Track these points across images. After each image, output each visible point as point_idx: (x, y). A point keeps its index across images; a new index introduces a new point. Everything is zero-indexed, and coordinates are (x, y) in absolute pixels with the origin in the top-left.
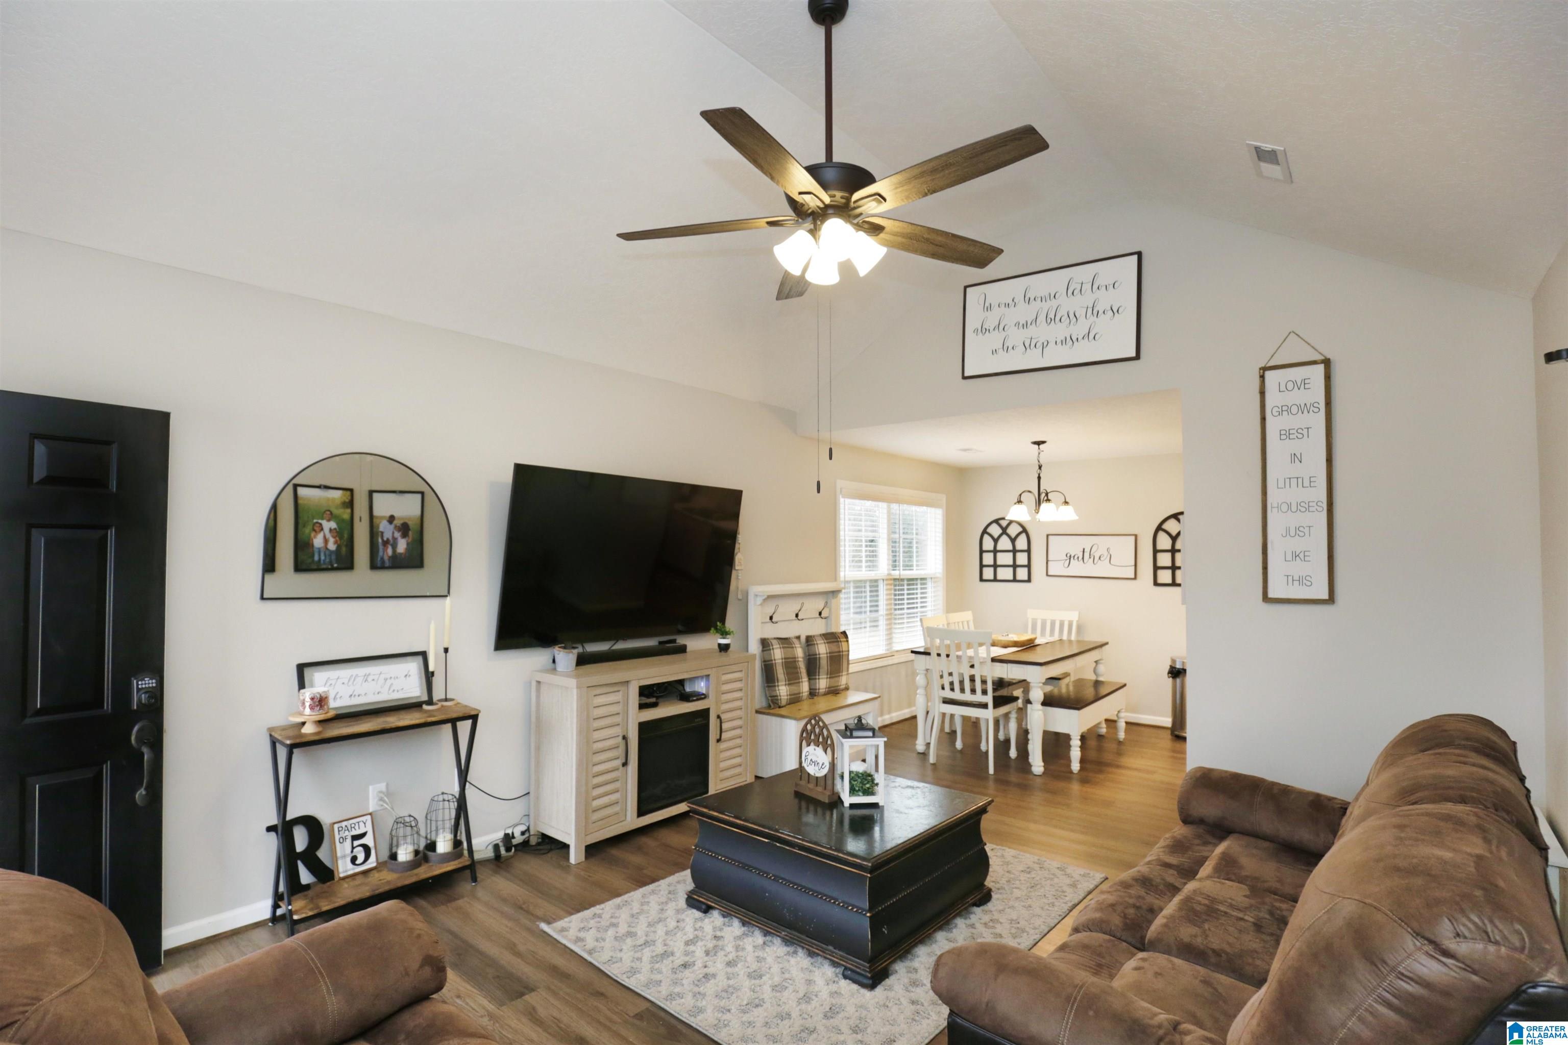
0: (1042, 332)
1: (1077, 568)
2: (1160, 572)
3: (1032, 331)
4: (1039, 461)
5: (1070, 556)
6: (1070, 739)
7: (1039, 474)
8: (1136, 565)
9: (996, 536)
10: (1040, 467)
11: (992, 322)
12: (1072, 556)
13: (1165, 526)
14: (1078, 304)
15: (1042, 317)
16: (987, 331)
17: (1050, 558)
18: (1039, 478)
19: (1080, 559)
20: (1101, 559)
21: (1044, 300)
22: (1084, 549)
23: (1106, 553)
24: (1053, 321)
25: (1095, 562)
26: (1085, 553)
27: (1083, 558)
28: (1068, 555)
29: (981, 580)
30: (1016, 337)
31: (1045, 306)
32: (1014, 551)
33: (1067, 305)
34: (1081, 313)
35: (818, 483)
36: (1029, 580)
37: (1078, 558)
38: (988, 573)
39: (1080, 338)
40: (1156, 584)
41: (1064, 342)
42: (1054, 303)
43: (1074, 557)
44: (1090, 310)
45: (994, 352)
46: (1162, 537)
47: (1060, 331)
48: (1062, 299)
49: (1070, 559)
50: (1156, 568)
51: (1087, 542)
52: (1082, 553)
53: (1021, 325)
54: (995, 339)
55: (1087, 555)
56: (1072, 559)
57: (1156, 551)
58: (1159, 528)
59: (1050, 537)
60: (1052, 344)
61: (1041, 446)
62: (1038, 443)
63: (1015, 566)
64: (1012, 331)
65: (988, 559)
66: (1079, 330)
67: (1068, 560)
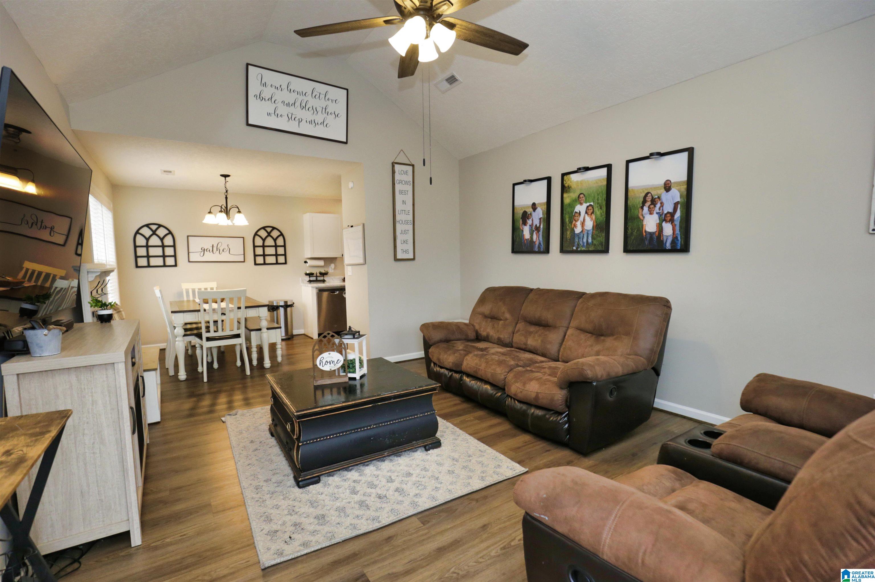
0: (299, 113)
1: (209, 256)
2: (257, 258)
3: (292, 109)
4: (226, 188)
5: (204, 249)
6: (276, 345)
7: (226, 196)
8: (244, 254)
9: (147, 236)
10: (227, 192)
11: (266, 94)
12: (206, 249)
13: (259, 233)
14: (320, 104)
15: (298, 104)
16: (264, 100)
17: (190, 251)
18: (226, 198)
19: (210, 251)
20: (224, 251)
21: (299, 94)
22: (213, 245)
23: (227, 248)
24: (304, 108)
25: (220, 253)
26: (214, 248)
27: (213, 251)
28: (203, 249)
29: (137, 266)
30: (283, 110)
31: (301, 98)
32: (163, 246)
33: (312, 102)
34: (320, 109)
35: (431, 178)
36: (176, 265)
37: (209, 250)
38: (143, 262)
39: (319, 123)
40: (256, 264)
41: (311, 122)
42: (305, 99)
43: (207, 250)
44: (324, 110)
45: (269, 114)
46: (258, 239)
47: (307, 115)
48: (309, 98)
49: (204, 251)
50: (255, 256)
51: (214, 241)
52: (212, 248)
53: (285, 103)
54: (269, 107)
55: (215, 249)
56: (205, 251)
57: (254, 247)
58: (256, 234)
59: (190, 238)
60: (304, 121)
61: (227, 178)
62: (226, 176)
63: (164, 256)
64: (280, 105)
65: (142, 252)
66: (319, 118)
67: (203, 252)
